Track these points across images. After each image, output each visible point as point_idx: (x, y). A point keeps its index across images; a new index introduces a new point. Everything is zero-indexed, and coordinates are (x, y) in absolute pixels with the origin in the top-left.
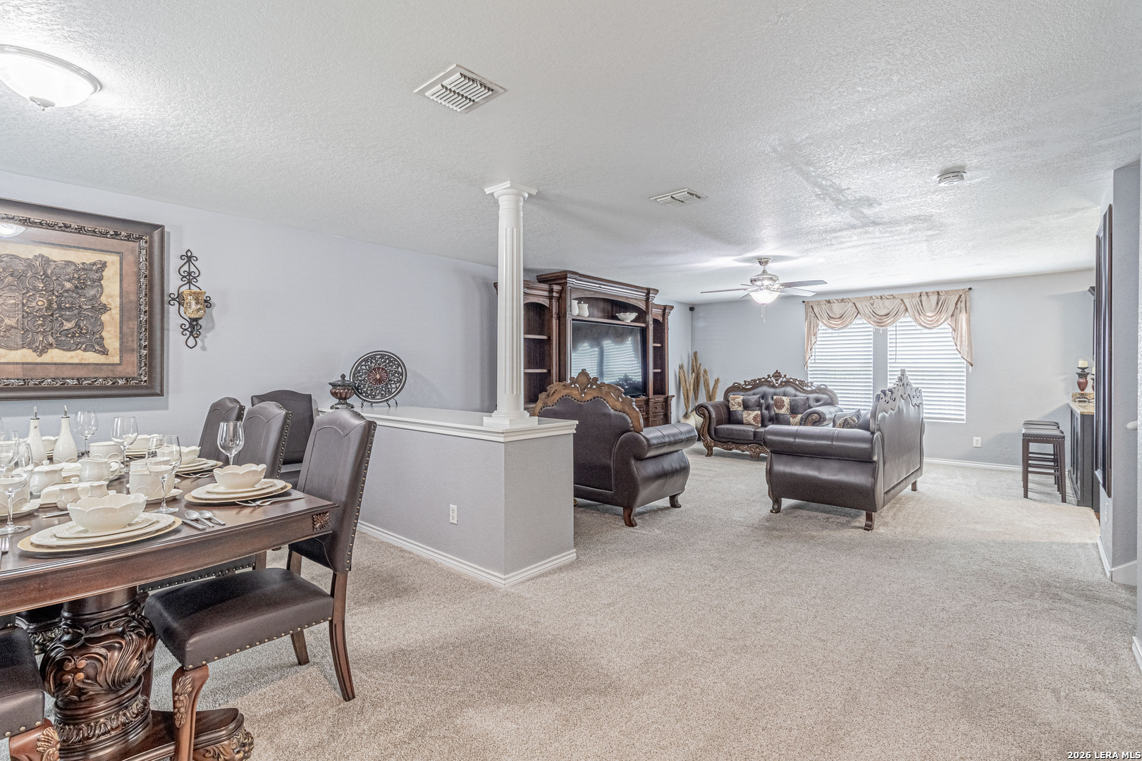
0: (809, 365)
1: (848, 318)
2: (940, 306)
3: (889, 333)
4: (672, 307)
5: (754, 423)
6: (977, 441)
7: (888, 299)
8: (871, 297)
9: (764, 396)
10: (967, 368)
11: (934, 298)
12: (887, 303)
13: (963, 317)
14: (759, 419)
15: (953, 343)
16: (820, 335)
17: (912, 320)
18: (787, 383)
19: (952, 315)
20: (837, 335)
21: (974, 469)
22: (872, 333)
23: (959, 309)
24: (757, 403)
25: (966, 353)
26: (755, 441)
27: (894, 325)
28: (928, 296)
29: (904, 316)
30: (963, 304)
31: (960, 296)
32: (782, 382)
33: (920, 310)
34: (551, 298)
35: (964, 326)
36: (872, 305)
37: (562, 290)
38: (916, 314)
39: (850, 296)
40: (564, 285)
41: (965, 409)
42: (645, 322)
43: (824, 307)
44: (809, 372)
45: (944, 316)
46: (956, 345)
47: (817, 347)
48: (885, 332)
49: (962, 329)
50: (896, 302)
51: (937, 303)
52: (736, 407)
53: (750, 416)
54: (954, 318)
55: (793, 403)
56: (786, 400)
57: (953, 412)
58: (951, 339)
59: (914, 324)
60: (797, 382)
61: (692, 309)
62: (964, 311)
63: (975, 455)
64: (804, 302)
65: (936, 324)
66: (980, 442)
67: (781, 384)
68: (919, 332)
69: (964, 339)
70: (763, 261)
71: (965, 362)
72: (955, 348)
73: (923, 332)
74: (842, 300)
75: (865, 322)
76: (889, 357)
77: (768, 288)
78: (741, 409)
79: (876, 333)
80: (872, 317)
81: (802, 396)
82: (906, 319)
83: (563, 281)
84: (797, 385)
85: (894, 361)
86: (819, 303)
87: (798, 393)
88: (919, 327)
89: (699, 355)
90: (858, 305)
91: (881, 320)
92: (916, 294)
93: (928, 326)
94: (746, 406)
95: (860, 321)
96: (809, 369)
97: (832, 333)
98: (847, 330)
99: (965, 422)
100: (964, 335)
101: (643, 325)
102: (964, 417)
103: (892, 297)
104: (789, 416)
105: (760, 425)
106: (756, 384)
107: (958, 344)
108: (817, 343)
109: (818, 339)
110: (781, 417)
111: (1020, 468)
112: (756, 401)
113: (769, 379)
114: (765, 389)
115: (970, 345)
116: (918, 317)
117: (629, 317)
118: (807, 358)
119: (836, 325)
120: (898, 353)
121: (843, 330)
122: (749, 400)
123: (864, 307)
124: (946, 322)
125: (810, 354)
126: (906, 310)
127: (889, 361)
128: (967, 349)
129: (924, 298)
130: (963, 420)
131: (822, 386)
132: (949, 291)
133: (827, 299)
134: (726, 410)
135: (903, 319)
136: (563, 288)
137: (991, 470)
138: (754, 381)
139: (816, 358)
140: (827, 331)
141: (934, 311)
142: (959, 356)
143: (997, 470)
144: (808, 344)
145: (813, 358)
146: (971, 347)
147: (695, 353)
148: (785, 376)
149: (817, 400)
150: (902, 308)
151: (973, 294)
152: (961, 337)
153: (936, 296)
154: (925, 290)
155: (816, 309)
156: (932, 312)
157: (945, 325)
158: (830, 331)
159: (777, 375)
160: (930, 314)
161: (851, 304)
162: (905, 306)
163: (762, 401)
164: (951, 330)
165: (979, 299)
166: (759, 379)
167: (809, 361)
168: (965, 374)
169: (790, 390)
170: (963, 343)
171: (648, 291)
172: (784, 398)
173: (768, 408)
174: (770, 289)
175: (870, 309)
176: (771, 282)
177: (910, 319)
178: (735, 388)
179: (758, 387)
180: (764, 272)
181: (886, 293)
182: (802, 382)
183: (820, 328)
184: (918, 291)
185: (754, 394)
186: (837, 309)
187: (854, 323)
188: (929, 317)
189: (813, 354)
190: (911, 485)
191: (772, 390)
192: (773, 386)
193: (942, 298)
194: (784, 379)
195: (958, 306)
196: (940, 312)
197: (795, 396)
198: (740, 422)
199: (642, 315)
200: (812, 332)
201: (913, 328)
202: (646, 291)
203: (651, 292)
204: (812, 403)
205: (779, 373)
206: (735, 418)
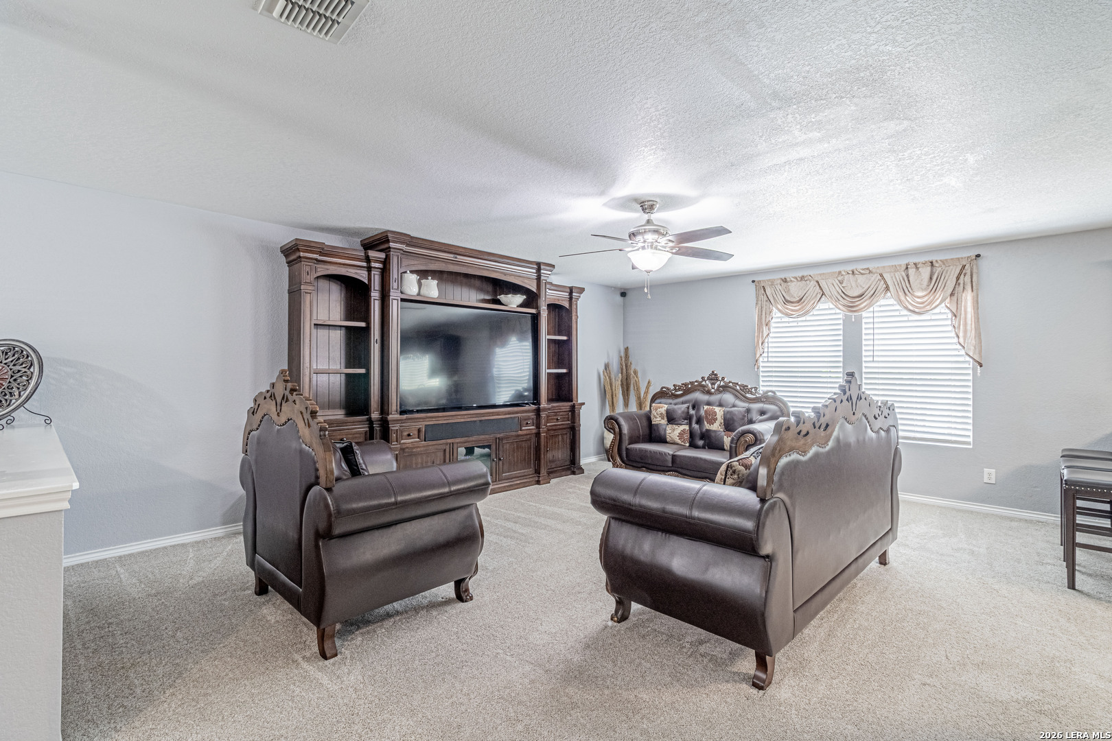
0: (761, 364)
1: (809, 302)
2: (934, 281)
3: (864, 321)
4: (582, 290)
5: (679, 442)
6: (989, 475)
7: (862, 274)
8: (840, 272)
9: (695, 406)
10: (974, 370)
11: (926, 272)
12: (861, 279)
13: (968, 297)
14: (687, 436)
15: (953, 334)
16: (774, 325)
17: (895, 303)
18: (725, 388)
19: (952, 294)
20: (795, 324)
21: (986, 515)
22: (841, 322)
23: (962, 285)
24: (684, 415)
25: (972, 348)
26: (672, 468)
27: (871, 309)
28: (917, 268)
29: (884, 298)
30: (968, 279)
31: (964, 267)
32: (719, 386)
33: (906, 288)
34: (369, 269)
35: (970, 309)
36: (841, 283)
37: (386, 259)
38: (901, 294)
39: (812, 272)
40: (387, 250)
41: (970, 427)
42: (537, 307)
43: (778, 287)
44: (761, 374)
45: (939, 296)
46: (958, 337)
47: (770, 340)
48: (859, 319)
49: (966, 314)
50: (873, 278)
51: (931, 278)
52: (659, 420)
53: (674, 432)
54: (955, 298)
55: (728, 416)
56: (719, 412)
57: (953, 432)
58: (950, 328)
59: (898, 307)
60: (738, 387)
61: (623, 294)
62: (969, 287)
63: (987, 495)
64: (753, 281)
65: (928, 308)
66: (993, 477)
67: (718, 390)
68: (906, 319)
69: (969, 327)
70: (646, 206)
71: (971, 360)
72: (956, 340)
73: (911, 318)
74: (802, 278)
75: (832, 306)
76: (864, 353)
77: (653, 246)
78: (664, 422)
79: (846, 321)
80: (841, 299)
81: (742, 406)
82: (887, 303)
83: (386, 246)
84: (737, 391)
85: (871, 359)
86: (772, 283)
87: (738, 403)
88: (905, 312)
89: (631, 352)
90: (823, 283)
91: (853, 303)
92: (900, 265)
93: (917, 310)
94: (671, 419)
95: (825, 305)
96: (761, 369)
97: (789, 322)
98: (808, 318)
99: (971, 447)
100: (969, 322)
101: (533, 311)
102: (971, 440)
103: (868, 272)
104: (723, 433)
105: (688, 445)
106: (687, 389)
107: (961, 335)
108: (771, 335)
109: (772, 330)
110: (713, 434)
111: (1055, 519)
112: (683, 412)
113: (704, 383)
114: (698, 396)
115: (978, 335)
116: (902, 298)
117: (514, 301)
118: (758, 356)
119: (792, 310)
120: (876, 348)
121: (803, 318)
122: (674, 411)
123: (830, 286)
124: (943, 305)
125: (761, 350)
126: (887, 288)
127: (864, 359)
128: (974, 342)
129: (912, 271)
130: (968, 443)
131: (770, 394)
132: (946, 260)
133: (783, 277)
134: (645, 423)
135: (882, 302)
136: (387, 256)
137: (1011, 519)
138: (686, 385)
139: (770, 355)
140: (783, 320)
141: (925, 289)
142: (963, 352)
143: (1020, 520)
144: (758, 337)
145: (765, 355)
146: (980, 339)
147: (627, 349)
148: (723, 379)
149: (762, 413)
150: (882, 285)
151: (982, 263)
152: (965, 324)
153: (929, 269)
154: (912, 260)
155: (769, 291)
156: (923, 290)
157: (942, 308)
158: (787, 319)
159: (713, 377)
160: (920, 294)
161: (813, 283)
162: (886, 283)
163: (692, 412)
164: (950, 315)
165: (992, 269)
166: (692, 383)
167: (761, 359)
168: (970, 378)
169: (728, 397)
170: (968, 334)
171: (539, 266)
172: (717, 409)
173: (699, 421)
174: (656, 248)
175: (838, 289)
176: (656, 236)
177: (892, 301)
178: (662, 394)
179: (691, 392)
180: (649, 222)
181: (860, 266)
182: (744, 387)
183: (774, 316)
184: (903, 262)
185: (683, 403)
186: (796, 290)
187: (817, 308)
188: (919, 297)
189: (766, 350)
190: (878, 558)
191: (706, 398)
192: (709, 393)
193: (938, 271)
194: (722, 383)
195: (961, 281)
196: (934, 290)
197: (734, 406)
198: (662, 440)
199: (532, 299)
200: (764, 321)
201: (897, 313)
202: (535, 266)
203: (542, 267)
204: (755, 416)
205: (716, 375)
206: (657, 434)
